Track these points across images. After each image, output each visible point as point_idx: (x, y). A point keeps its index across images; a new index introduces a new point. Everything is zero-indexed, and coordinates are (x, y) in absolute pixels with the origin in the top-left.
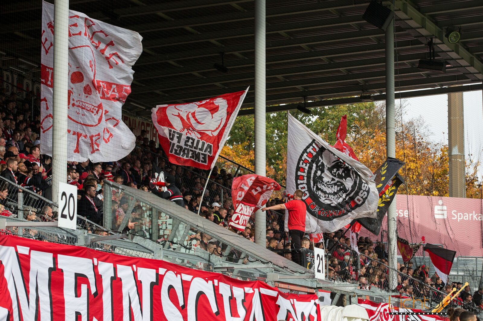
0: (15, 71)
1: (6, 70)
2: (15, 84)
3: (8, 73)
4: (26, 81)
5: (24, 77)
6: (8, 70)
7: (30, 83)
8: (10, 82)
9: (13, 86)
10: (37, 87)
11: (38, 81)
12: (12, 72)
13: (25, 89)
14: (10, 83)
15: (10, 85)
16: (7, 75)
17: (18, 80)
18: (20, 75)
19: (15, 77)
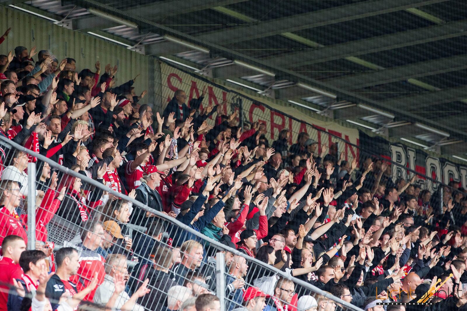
0: (410, 146)
1: (395, 144)
2: (412, 167)
3: (400, 150)
4: (429, 161)
5: (425, 155)
6: (399, 143)
7: (437, 163)
8: (403, 163)
9: (408, 171)
10: (449, 171)
11: (450, 160)
12: (405, 147)
13: (429, 175)
14: (403, 167)
15: (403, 169)
16: (397, 152)
17: (416, 161)
18: (419, 152)
19: (412, 154)
